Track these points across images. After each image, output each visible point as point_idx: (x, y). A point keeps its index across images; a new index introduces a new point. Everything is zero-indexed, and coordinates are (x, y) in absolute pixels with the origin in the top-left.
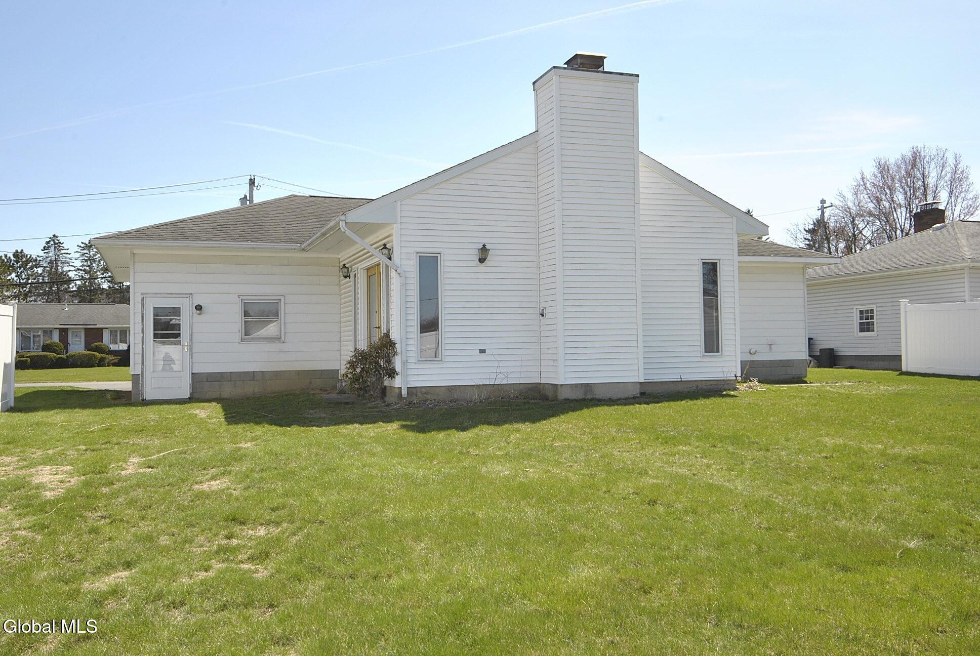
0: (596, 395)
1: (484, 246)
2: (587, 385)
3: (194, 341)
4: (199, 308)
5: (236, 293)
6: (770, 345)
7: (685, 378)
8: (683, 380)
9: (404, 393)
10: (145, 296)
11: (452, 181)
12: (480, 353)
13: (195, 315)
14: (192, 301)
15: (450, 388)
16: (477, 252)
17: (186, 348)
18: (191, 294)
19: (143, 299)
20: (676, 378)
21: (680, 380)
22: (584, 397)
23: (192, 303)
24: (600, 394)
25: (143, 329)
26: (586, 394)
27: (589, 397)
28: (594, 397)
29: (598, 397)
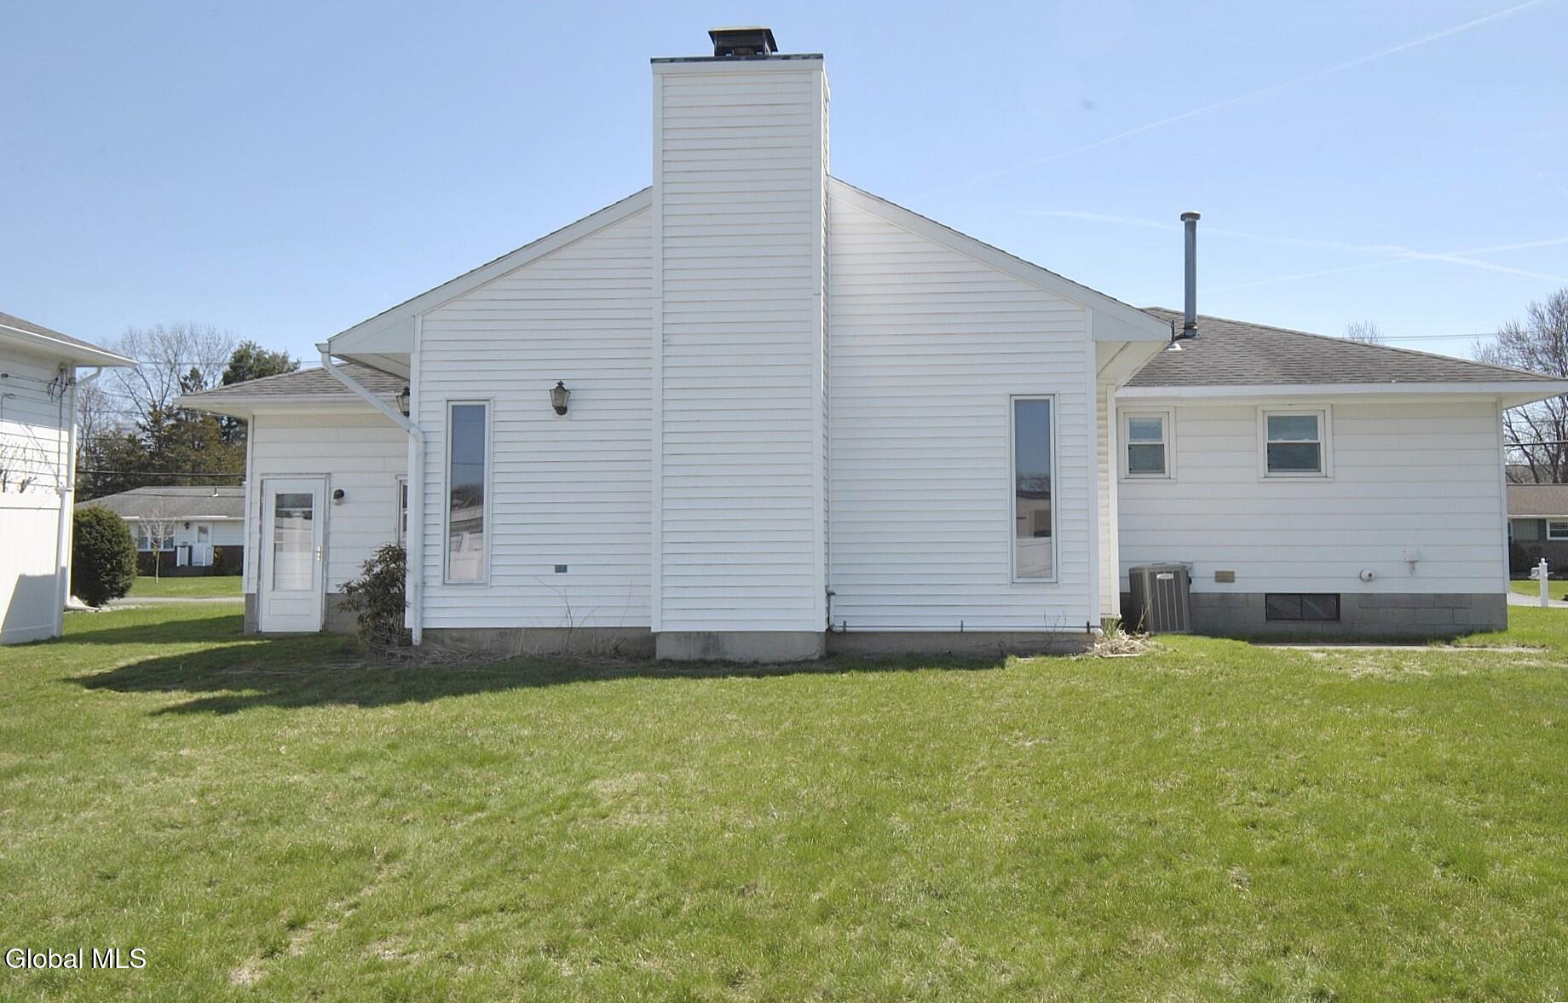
0: (727, 653)
1: (561, 384)
2: (709, 635)
3: (331, 544)
4: (340, 495)
5: (392, 472)
6: (1413, 562)
7: (971, 626)
8: (964, 629)
9: (416, 637)
10: (264, 477)
11: (513, 276)
12: (556, 571)
13: (332, 505)
14: (330, 484)
15: (503, 633)
16: (548, 396)
17: (319, 554)
18: (329, 474)
19: (262, 482)
20: (952, 626)
21: (959, 629)
22: (702, 656)
23: (330, 488)
24: (733, 653)
25: (261, 526)
26: (706, 650)
27: (712, 657)
28: (722, 657)
29: (729, 657)
